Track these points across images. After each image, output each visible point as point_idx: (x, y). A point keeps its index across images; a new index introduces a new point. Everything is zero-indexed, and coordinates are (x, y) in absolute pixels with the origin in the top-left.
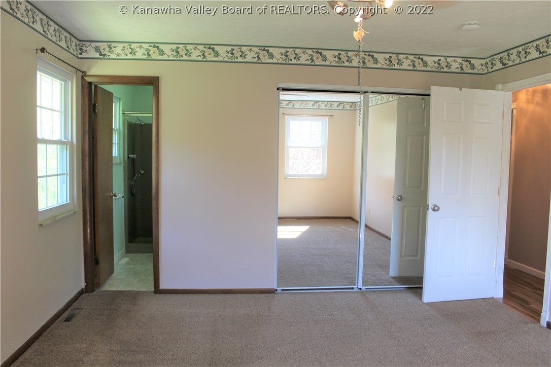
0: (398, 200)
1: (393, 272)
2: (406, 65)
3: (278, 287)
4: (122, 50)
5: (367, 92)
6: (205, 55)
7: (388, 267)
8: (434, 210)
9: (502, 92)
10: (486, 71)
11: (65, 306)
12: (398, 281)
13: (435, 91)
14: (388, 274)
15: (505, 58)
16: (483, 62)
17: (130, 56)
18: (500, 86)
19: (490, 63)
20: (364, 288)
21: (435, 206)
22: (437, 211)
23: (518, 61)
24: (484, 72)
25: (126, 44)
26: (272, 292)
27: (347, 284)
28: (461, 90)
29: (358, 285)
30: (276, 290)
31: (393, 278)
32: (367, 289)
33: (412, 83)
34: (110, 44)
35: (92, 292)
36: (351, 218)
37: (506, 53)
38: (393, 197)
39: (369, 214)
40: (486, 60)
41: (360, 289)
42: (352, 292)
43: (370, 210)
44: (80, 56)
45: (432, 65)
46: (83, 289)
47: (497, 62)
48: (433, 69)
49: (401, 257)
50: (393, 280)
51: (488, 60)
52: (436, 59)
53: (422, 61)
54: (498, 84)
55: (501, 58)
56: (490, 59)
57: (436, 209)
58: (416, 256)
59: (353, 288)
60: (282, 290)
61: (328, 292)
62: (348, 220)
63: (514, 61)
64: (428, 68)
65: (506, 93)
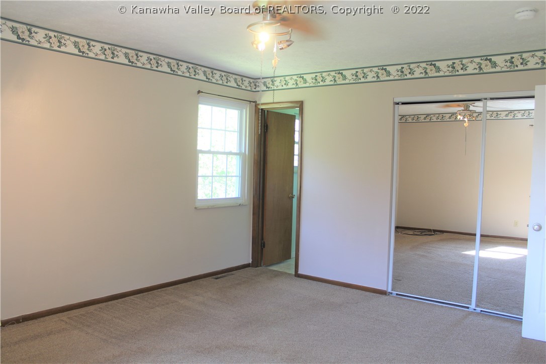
4: (280, 82)
11: (222, 270)
17: (285, 87)
25: (282, 78)
30: (392, 293)
34: (273, 79)
35: (256, 267)
44: (255, 90)
46: (249, 264)
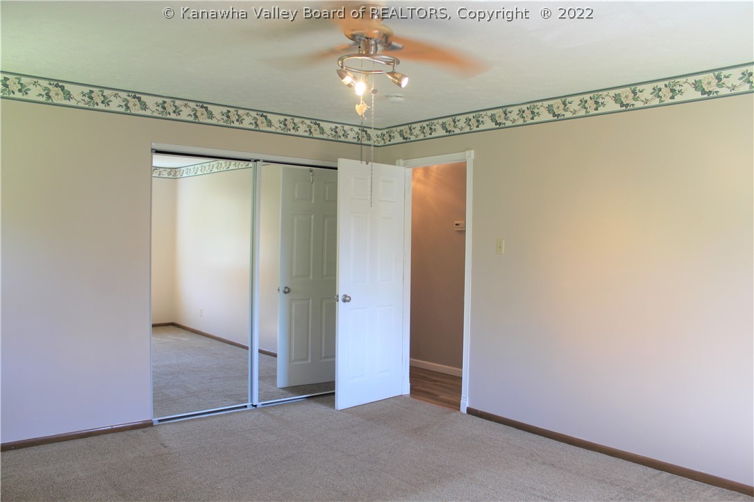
0: (285, 292)
1: (281, 382)
2: (302, 130)
3: (154, 418)
5: (259, 160)
6: (50, 94)
7: (275, 377)
8: (344, 301)
9: (404, 168)
10: (382, 143)
12: (291, 392)
13: (343, 164)
14: (275, 385)
15: (406, 132)
16: (379, 133)
18: (402, 161)
19: (387, 136)
20: (259, 404)
21: (346, 296)
22: (348, 301)
23: (422, 137)
24: (379, 145)
26: (147, 425)
27: (234, 402)
28: (367, 164)
29: (252, 402)
31: (283, 389)
32: (263, 404)
33: (310, 153)
36: (173, 324)
37: (407, 126)
38: (279, 290)
39: (201, 316)
40: (382, 131)
41: (256, 406)
42: (245, 411)
43: (201, 310)
45: (329, 132)
47: (397, 135)
48: (330, 138)
49: (290, 362)
50: (284, 391)
51: (385, 132)
52: (333, 126)
53: (319, 127)
54: (399, 158)
55: (401, 131)
56: (387, 130)
57: (346, 299)
58: (307, 359)
59: (246, 407)
60: (160, 421)
61: (219, 415)
62: (171, 327)
63: (417, 136)
64: (325, 136)
65: (407, 169)
